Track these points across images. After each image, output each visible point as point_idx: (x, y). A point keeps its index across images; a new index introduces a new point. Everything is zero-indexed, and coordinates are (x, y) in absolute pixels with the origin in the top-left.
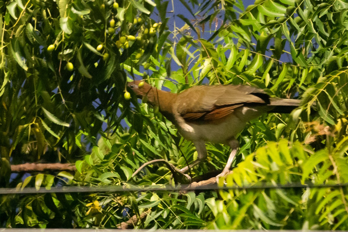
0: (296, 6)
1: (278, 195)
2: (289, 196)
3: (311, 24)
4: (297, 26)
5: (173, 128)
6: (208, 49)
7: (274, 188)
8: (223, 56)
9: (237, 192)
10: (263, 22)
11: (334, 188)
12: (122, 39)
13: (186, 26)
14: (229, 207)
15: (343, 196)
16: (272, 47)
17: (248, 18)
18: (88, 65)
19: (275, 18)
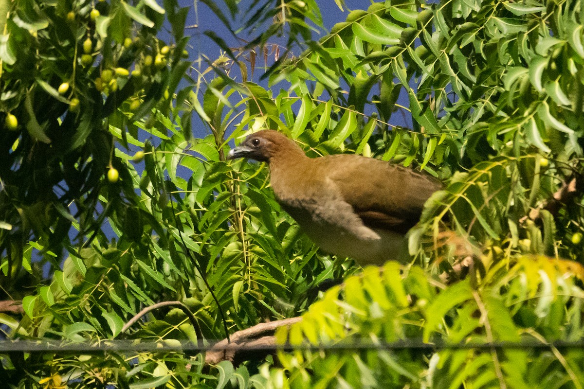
0: (419, 27)
1: (381, 362)
2: (402, 362)
3: (446, 59)
4: (420, 63)
5: (196, 239)
6: (261, 100)
7: (374, 349)
8: (289, 112)
9: (309, 355)
10: (361, 53)
11: (480, 350)
12: (106, 74)
13: (223, 58)
14: (294, 380)
15: (497, 364)
16: (376, 98)
17: (334, 46)
18: (45, 120)
19: (384, 47)
